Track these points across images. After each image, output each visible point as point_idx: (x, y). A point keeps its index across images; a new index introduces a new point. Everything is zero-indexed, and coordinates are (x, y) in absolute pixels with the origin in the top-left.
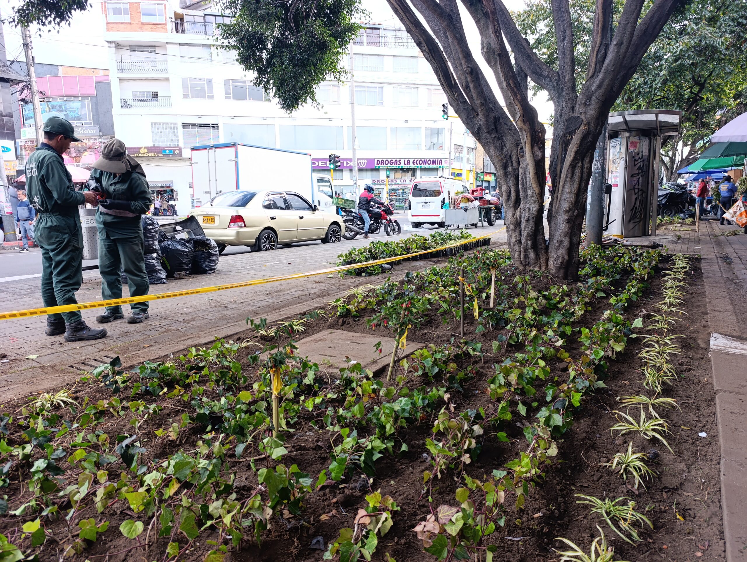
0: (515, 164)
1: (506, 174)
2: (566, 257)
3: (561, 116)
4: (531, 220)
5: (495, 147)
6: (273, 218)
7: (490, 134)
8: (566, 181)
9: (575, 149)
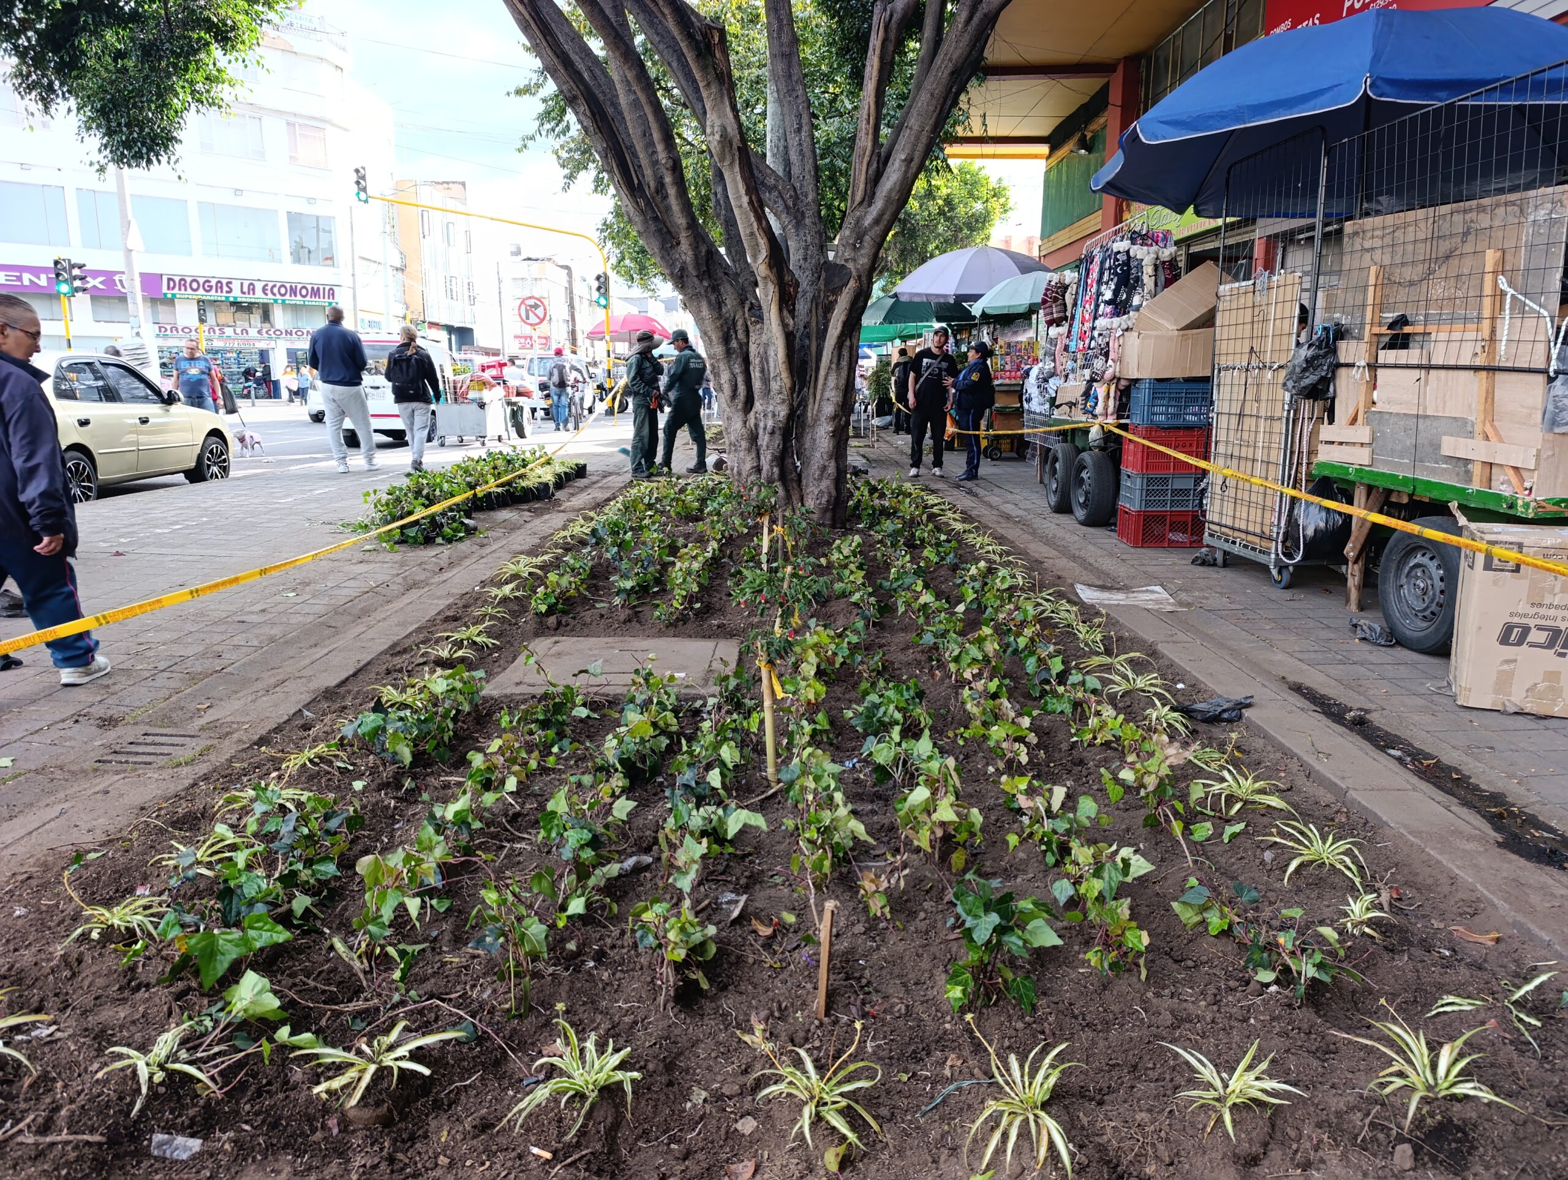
0: (741, 335)
1: (728, 352)
2: (834, 493)
3: (805, 259)
4: (778, 432)
5: (710, 303)
6: (84, 423)
7: (701, 281)
9: (843, 318)
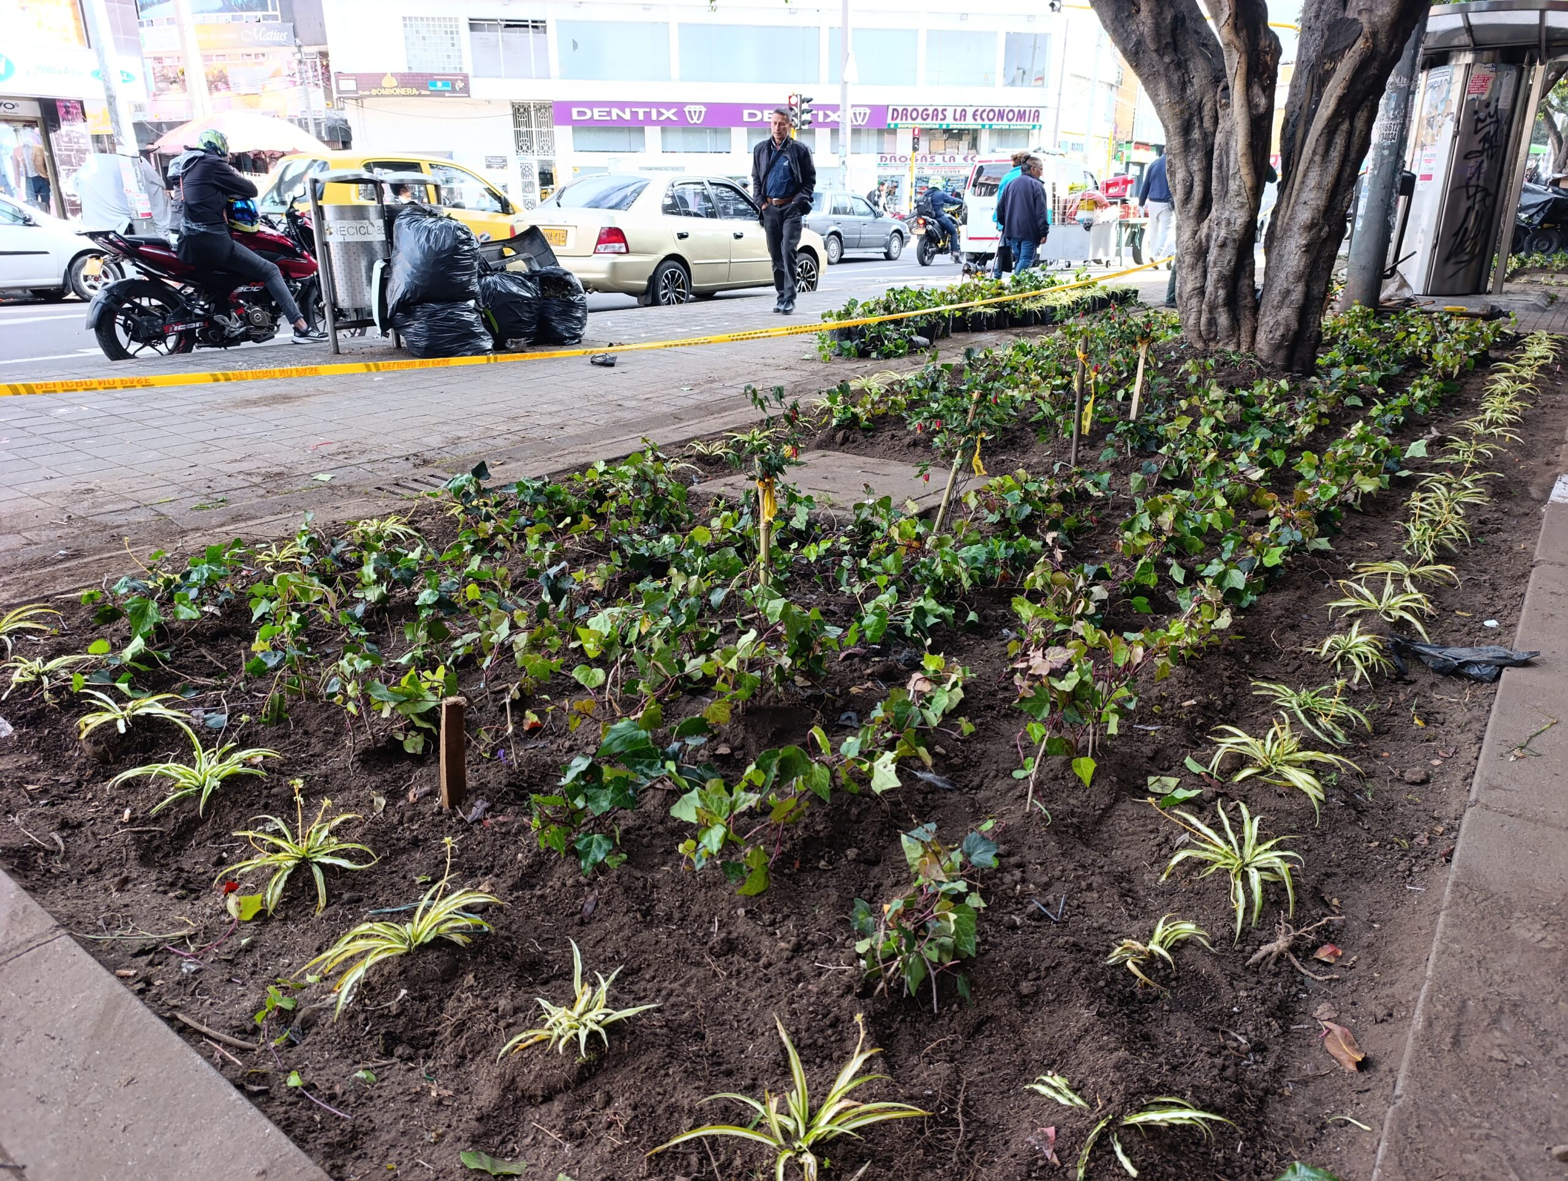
0: (1208, 123)
1: (1187, 145)
2: (1294, 326)
3: (1317, 17)
4: (1231, 245)
5: (1170, 84)
6: (682, 236)
7: (1161, 57)
8: (1311, 161)
9: (1339, 92)
